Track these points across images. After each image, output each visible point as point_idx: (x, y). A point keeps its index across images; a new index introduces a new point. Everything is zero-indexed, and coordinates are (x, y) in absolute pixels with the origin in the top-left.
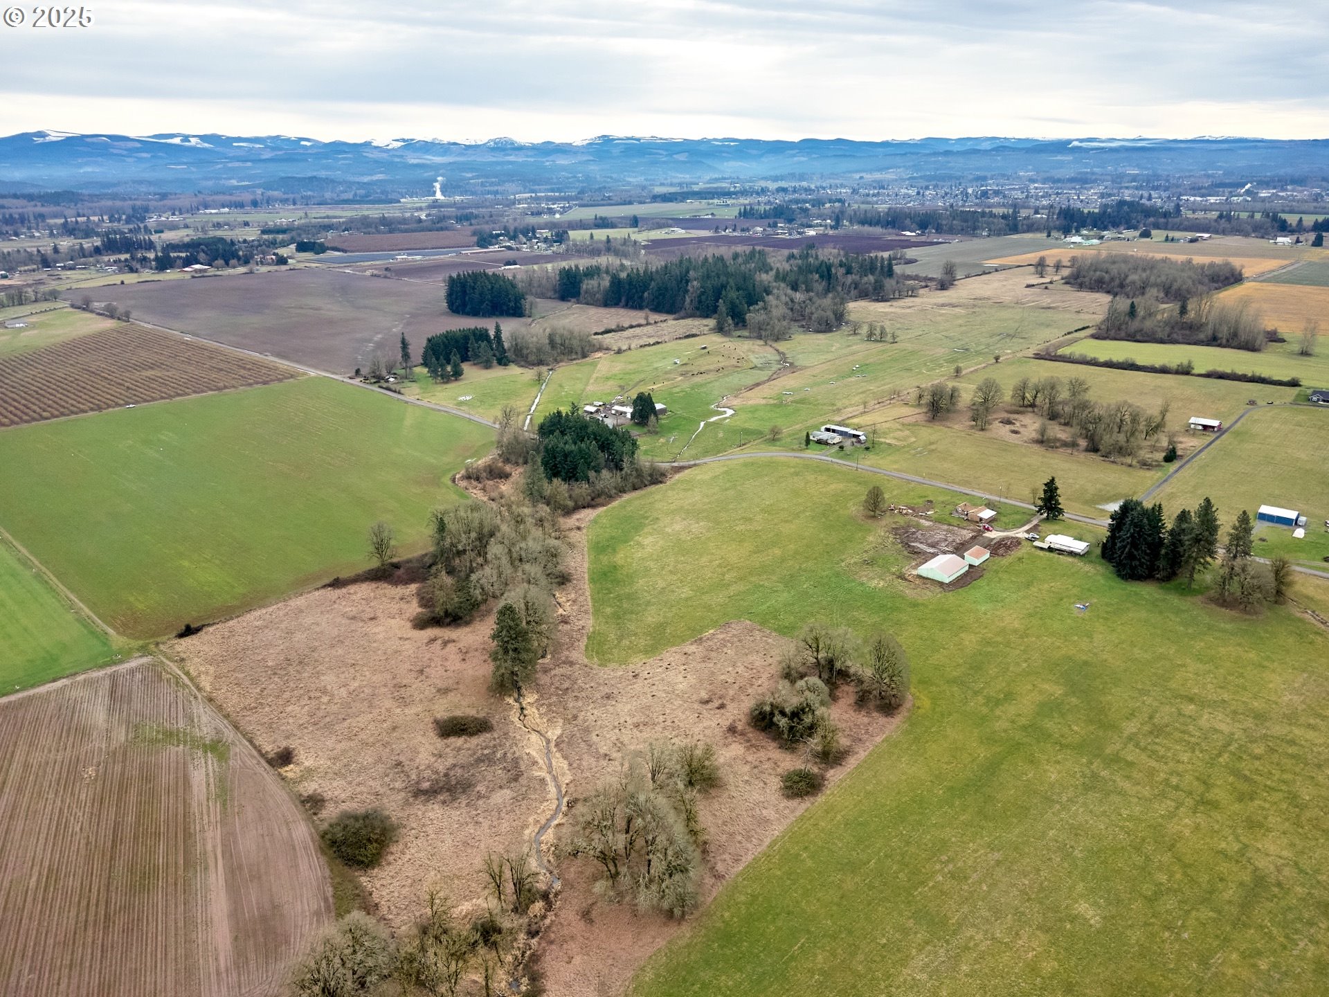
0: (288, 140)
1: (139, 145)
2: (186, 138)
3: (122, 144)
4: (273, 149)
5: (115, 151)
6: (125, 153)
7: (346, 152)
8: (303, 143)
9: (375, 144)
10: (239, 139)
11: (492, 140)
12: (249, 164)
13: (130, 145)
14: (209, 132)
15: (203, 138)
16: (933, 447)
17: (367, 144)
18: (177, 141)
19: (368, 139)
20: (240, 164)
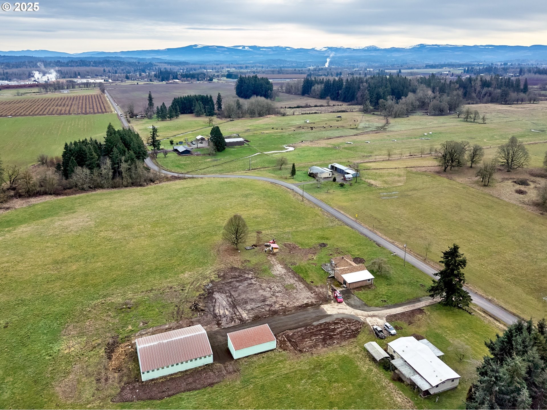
0: (282, 48)
1: (226, 49)
2: (244, 47)
3: (221, 49)
4: (274, 51)
5: (218, 52)
6: (221, 52)
7: (301, 52)
8: (287, 49)
9: (316, 49)
10: (264, 48)
11: (366, 47)
12: (262, 56)
13: (223, 49)
14: (253, 45)
15: (250, 47)
16: (410, 193)
17: (313, 49)
18: (241, 48)
19: (313, 47)
20: (259, 56)
